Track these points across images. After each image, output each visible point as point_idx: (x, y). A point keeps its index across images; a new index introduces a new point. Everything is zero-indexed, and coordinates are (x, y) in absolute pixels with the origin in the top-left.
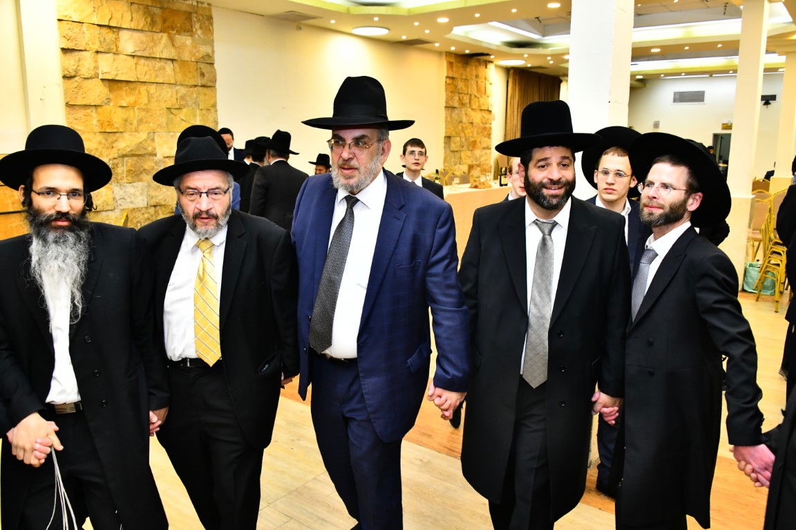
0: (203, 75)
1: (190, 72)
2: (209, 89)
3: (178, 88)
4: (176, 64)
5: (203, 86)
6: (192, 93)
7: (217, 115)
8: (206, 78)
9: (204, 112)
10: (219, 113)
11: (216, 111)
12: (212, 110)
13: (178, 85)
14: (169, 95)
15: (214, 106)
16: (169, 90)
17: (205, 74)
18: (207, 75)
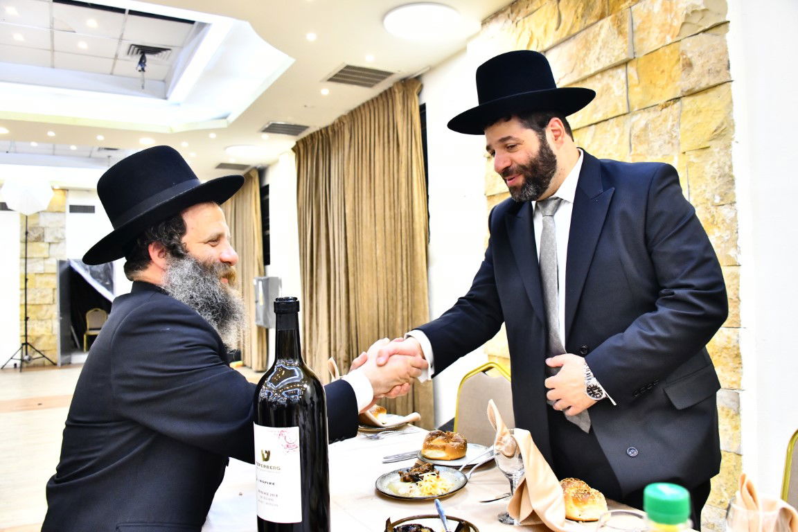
0: (689, 65)
1: (663, 71)
2: (712, 93)
3: (634, 119)
4: (631, 69)
5: (692, 93)
6: (665, 120)
7: (730, 156)
8: (697, 69)
9: (692, 158)
10: (735, 148)
11: (728, 147)
12: (716, 147)
13: (634, 114)
14: (615, 142)
15: (723, 133)
16: (616, 130)
17: (693, 60)
18: (698, 63)
